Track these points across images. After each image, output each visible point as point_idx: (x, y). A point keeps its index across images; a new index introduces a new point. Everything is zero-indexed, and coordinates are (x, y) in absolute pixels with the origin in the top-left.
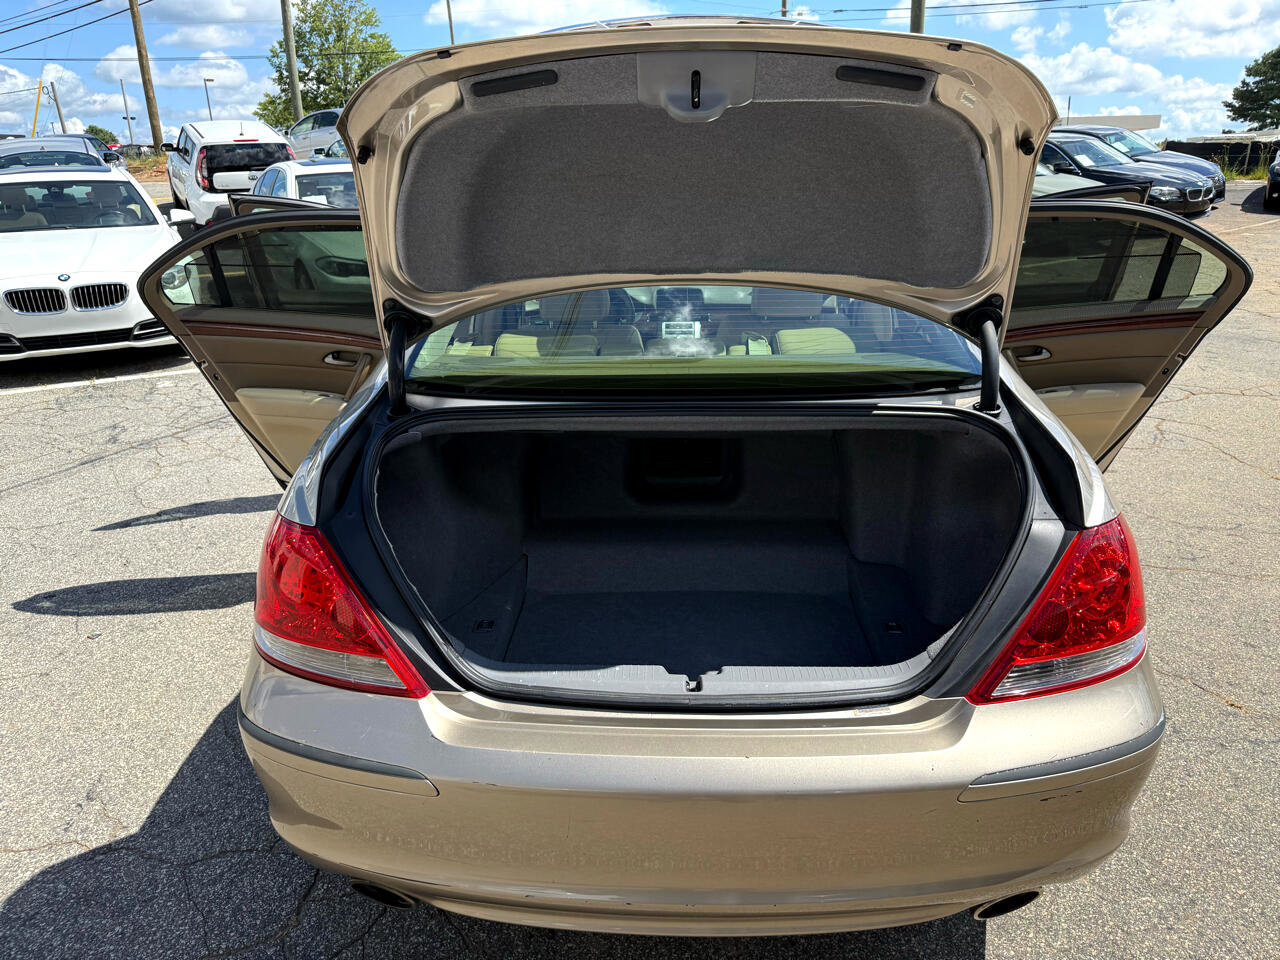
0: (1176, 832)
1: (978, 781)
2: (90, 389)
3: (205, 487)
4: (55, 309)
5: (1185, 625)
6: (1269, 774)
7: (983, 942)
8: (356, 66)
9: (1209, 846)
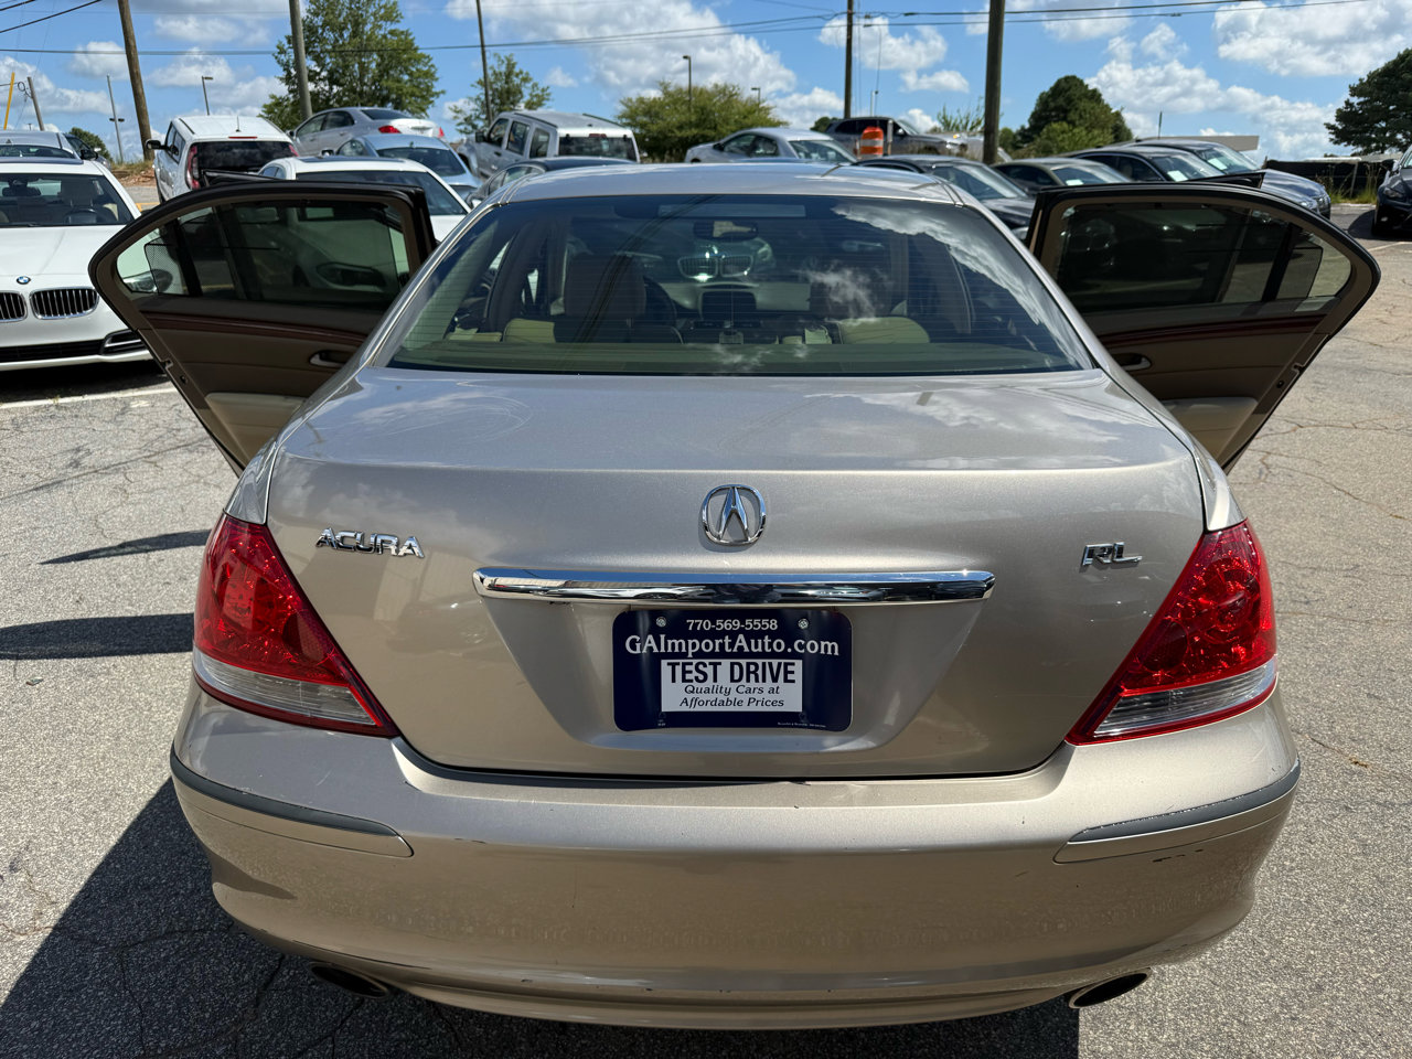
0: (1297, 906)
1: (1078, 837)
2: (53, 409)
3: (179, 516)
4: (13, 317)
5: (1300, 674)
6: (1402, 841)
7: (1076, 1036)
8: (373, 65)
9: (1336, 922)
